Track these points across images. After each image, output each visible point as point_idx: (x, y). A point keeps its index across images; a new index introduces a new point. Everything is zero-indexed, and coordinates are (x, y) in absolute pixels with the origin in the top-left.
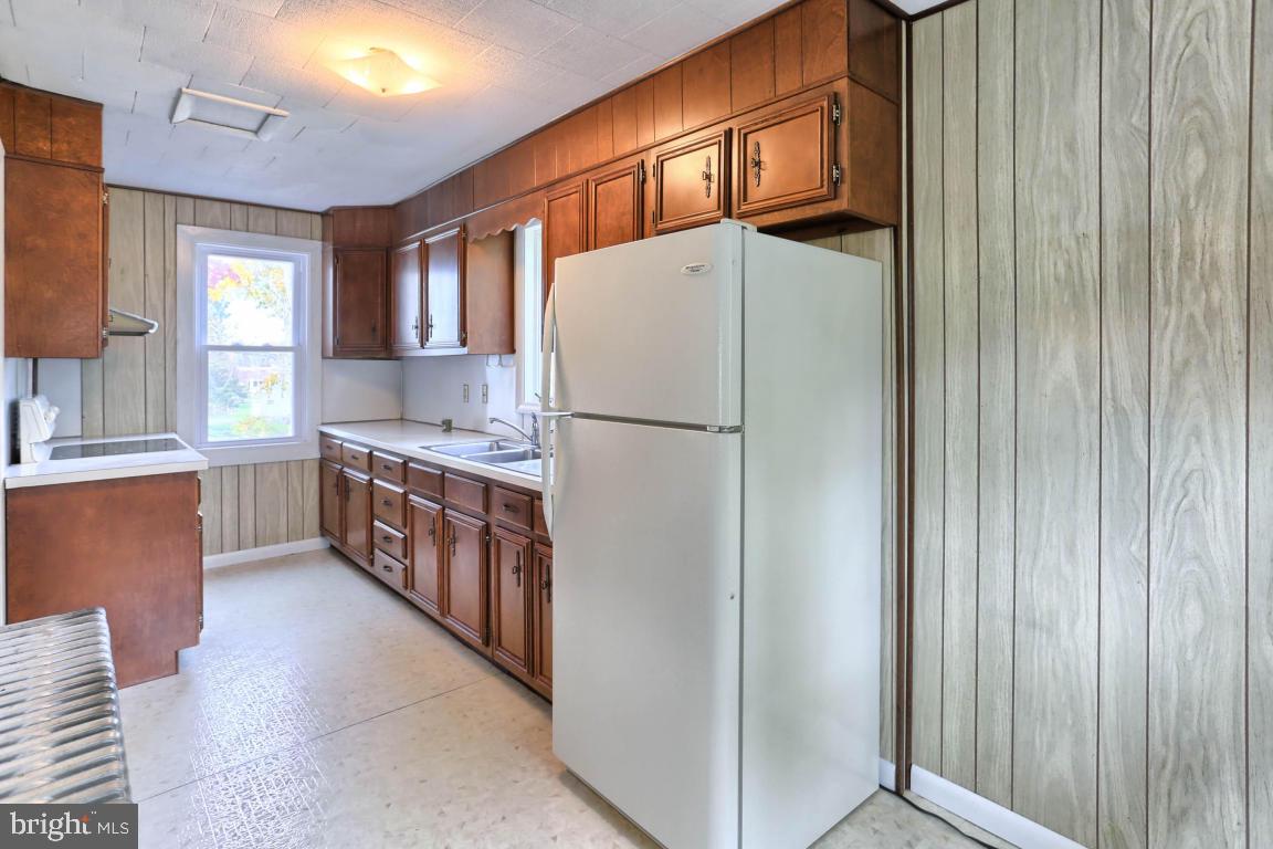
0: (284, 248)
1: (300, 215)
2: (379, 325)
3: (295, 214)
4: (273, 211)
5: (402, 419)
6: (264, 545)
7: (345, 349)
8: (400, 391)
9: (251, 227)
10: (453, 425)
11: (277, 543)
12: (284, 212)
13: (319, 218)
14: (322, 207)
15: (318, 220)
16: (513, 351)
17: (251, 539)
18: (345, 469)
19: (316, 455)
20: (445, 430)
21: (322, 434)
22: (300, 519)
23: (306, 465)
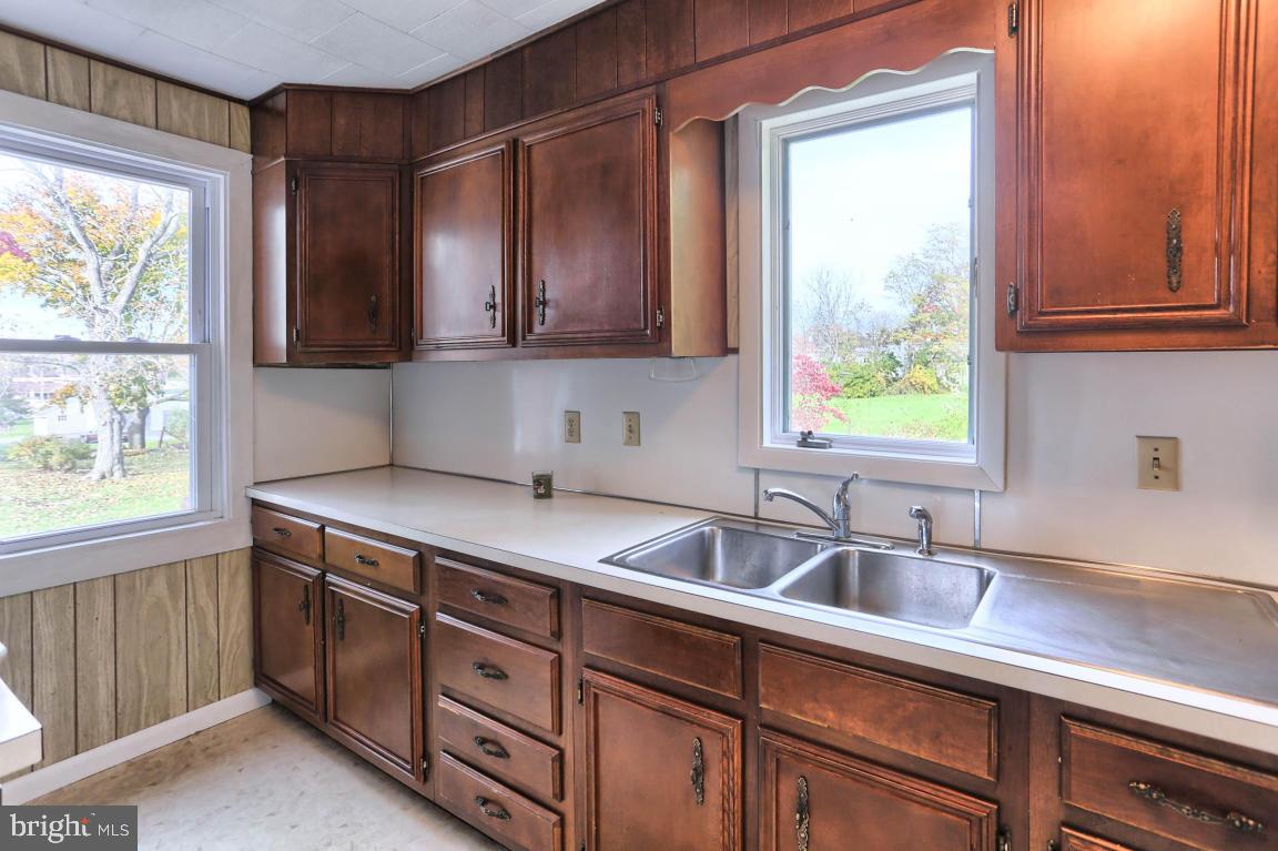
0: (173, 156)
1: (207, 100)
2: (387, 304)
3: (195, 95)
4: (149, 81)
5: (391, 465)
6: (137, 728)
7: (310, 349)
8: (391, 419)
9: (97, 102)
10: (555, 485)
11: (166, 717)
12: (172, 87)
13: (244, 112)
14: (252, 91)
15: (243, 114)
16: (726, 350)
17: (105, 723)
18: (331, 578)
19: (244, 539)
20: (538, 496)
21: (256, 504)
22: (212, 662)
23: (223, 562)
